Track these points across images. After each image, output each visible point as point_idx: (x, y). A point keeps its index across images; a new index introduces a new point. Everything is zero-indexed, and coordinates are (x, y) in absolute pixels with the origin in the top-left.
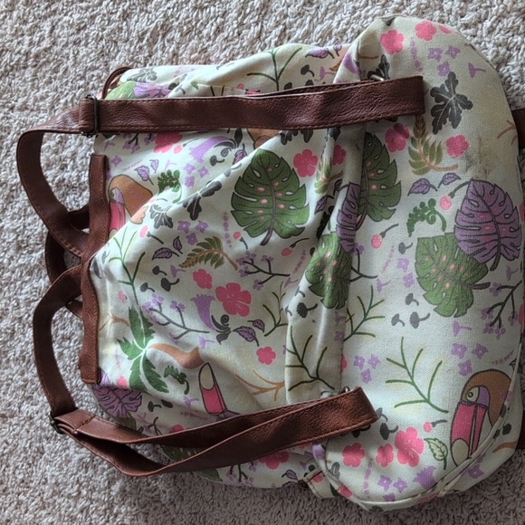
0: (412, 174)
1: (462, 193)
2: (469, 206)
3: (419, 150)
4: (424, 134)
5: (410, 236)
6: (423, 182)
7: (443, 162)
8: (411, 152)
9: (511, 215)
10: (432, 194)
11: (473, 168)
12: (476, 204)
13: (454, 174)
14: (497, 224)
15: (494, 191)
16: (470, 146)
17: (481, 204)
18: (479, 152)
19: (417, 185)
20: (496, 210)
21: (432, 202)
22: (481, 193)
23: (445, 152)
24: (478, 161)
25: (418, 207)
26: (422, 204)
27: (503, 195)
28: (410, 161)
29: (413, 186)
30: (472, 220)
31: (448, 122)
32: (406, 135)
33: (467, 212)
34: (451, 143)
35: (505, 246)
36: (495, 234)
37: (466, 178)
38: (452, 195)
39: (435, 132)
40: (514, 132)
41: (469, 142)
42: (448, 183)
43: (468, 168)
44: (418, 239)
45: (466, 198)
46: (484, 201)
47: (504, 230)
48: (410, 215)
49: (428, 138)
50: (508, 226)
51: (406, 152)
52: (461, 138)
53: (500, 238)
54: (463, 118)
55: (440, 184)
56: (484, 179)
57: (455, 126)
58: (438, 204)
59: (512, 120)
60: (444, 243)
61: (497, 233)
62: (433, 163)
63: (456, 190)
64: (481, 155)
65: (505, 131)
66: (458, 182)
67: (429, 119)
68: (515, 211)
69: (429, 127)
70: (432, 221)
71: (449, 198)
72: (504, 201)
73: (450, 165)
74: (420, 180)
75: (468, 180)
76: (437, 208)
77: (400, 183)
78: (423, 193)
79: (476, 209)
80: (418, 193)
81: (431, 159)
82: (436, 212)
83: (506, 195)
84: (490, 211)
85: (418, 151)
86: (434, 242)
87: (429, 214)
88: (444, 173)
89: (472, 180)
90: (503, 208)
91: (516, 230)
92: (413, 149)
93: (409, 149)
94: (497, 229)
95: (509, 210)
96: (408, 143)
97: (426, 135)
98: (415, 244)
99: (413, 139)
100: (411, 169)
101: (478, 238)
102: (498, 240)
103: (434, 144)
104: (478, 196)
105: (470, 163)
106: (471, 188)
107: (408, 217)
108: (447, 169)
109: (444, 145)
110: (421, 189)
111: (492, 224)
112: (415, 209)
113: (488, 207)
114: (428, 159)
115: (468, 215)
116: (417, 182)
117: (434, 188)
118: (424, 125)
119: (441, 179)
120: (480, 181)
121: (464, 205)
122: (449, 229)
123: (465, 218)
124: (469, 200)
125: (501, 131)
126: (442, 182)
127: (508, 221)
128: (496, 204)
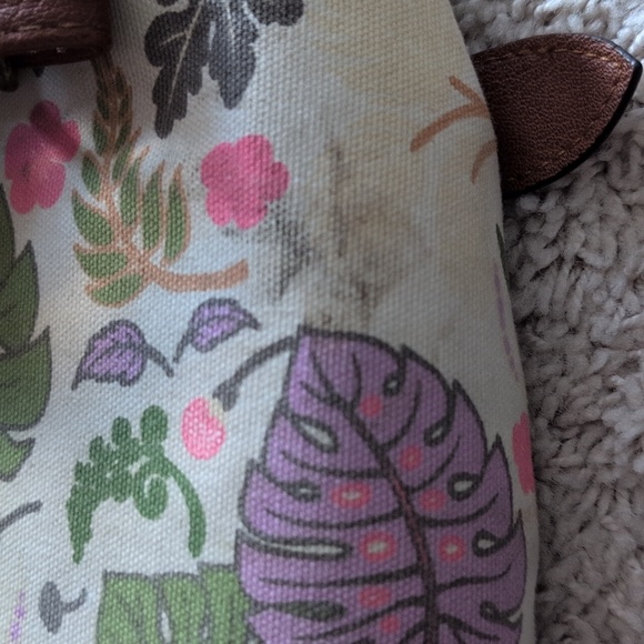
0: (86, 301)
1: (264, 388)
2: (297, 448)
3: (107, 202)
4: (125, 139)
5: (77, 559)
6: (121, 335)
7: (190, 252)
8: (80, 210)
9: (477, 480)
10: (154, 388)
11: (311, 276)
12: (325, 439)
13: (232, 303)
14: (419, 526)
15: (400, 376)
16: (295, 181)
17: (348, 436)
18: (336, 209)
19: (102, 345)
20: (416, 462)
21: (155, 421)
22: (344, 387)
23: (196, 209)
24: (330, 246)
25: (108, 439)
26: (121, 427)
27: (441, 396)
28: (77, 249)
29: (91, 349)
30: (308, 511)
31: (209, 84)
32: (69, 147)
33: (286, 472)
34: (216, 168)
35: (457, 625)
36: (409, 572)
37: (281, 320)
38: (227, 394)
39: (163, 128)
40: (479, 129)
41: (292, 166)
42: (213, 344)
43: (287, 276)
44: (106, 576)
45: (281, 410)
46: (360, 428)
47: (450, 552)
48: (80, 470)
49: (137, 152)
50: (468, 531)
51: (63, 210)
52: (258, 147)
53: (433, 590)
54: (261, 62)
55: (181, 348)
56: (357, 328)
57: (231, 97)
58: (174, 431)
59: (471, 79)
60: (197, 609)
61: (421, 567)
62: (157, 257)
63: (241, 375)
64: (345, 222)
65: (444, 122)
66: (249, 341)
67: (142, 74)
68: (496, 461)
69: (144, 109)
70: (153, 506)
71: (215, 406)
72: (447, 422)
73: (219, 265)
74: (113, 326)
75: (291, 331)
76: (174, 448)
77: (46, 334)
78: (126, 380)
79: (324, 460)
80: (106, 378)
81: (151, 239)
82: (167, 468)
83: (455, 393)
84: (385, 470)
85: (102, 206)
86: (161, 599)
87: (142, 475)
88: (194, 299)
89: (306, 330)
90: (443, 450)
91: (500, 544)
92: (88, 198)
93: (76, 198)
94: (421, 546)
95: (468, 460)
96: (73, 175)
97: (132, 144)
98: (94, 597)
99: (88, 162)
100: (83, 279)
101: (338, 596)
102: (427, 600)
103: (156, 178)
104: (334, 401)
105: (297, 257)
106: (304, 369)
107: (71, 480)
108: (205, 281)
109: (193, 183)
110: (115, 364)
111: (399, 528)
112: (96, 446)
113: (379, 451)
114: (137, 238)
115: (290, 488)
116: (104, 332)
117: (160, 360)
118: (126, 104)
119: (182, 326)
120: (340, 335)
121: (275, 444)
122: (218, 550)
123: (280, 500)
124: (296, 420)
125: (425, 119)
126: (189, 338)
127: (469, 507)
128: (415, 438)
